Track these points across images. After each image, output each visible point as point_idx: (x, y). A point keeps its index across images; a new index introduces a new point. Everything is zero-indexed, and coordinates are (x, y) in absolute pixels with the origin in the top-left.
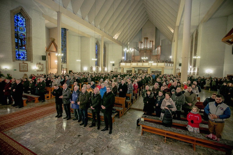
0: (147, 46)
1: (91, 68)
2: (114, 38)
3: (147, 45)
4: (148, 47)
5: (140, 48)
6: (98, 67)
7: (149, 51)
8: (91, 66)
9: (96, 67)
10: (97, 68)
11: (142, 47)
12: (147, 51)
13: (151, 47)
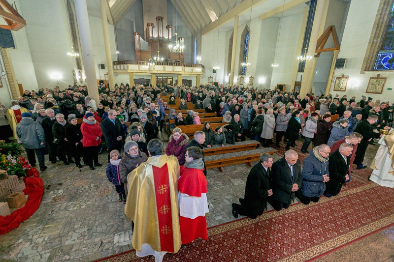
3: (163, 33)
4: (166, 37)
5: (151, 35)
11: (155, 36)
12: (163, 44)
13: (170, 37)
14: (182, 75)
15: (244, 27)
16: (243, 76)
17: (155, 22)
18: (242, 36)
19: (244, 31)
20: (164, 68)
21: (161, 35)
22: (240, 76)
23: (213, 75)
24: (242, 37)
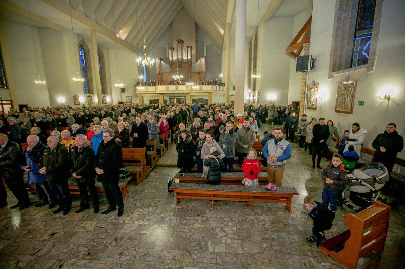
0: (182, 55)
2: (118, 36)
4: (185, 58)
5: (170, 58)
6: (91, 95)
7: (187, 65)
8: (73, 95)
9: (87, 95)
10: (89, 96)
11: (175, 58)
12: (183, 65)
13: (189, 57)
14: (191, 94)
17: (175, 45)
21: (180, 57)
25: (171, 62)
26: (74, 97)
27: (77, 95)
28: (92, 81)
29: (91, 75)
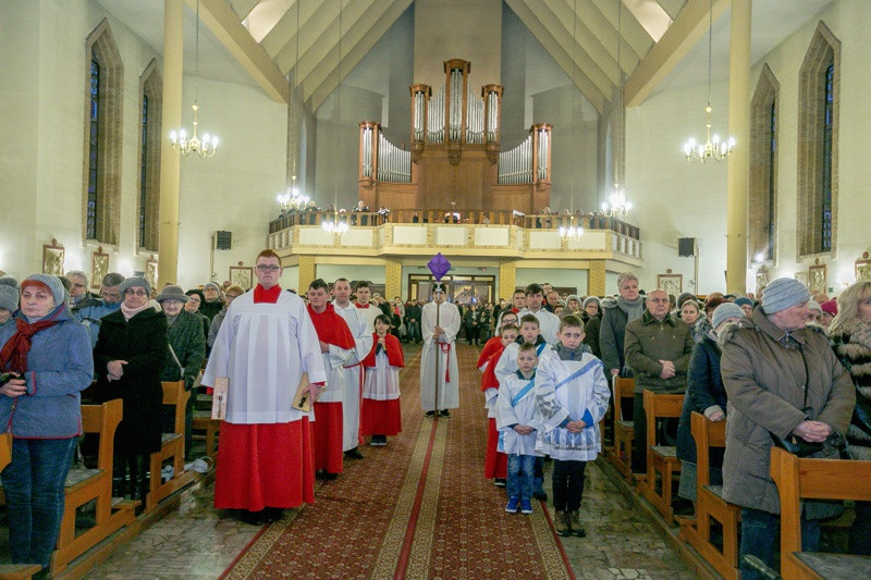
0: (464, 118)
1: (50, 254)
3: (464, 112)
4: (476, 127)
5: (417, 125)
6: (107, 248)
7: (483, 154)
8: (43, 237)
9: (94, 246)
10: (99, 253)
11: (436, 126)
12: (466, 154)
13: (494, 126)
15: (810, 35)
16: (824, 258)
17: (438, 81)
18: (803, 75)
19: (812, 51)
20: (431, 236)
21: (456, 122)
22: (810, 260)
23: (683, 265)
24: (803, 80)
25: (422, 142)
26: (45, 247)
27: (59, 242)
28: (117, 192)
29: (117, 165)
